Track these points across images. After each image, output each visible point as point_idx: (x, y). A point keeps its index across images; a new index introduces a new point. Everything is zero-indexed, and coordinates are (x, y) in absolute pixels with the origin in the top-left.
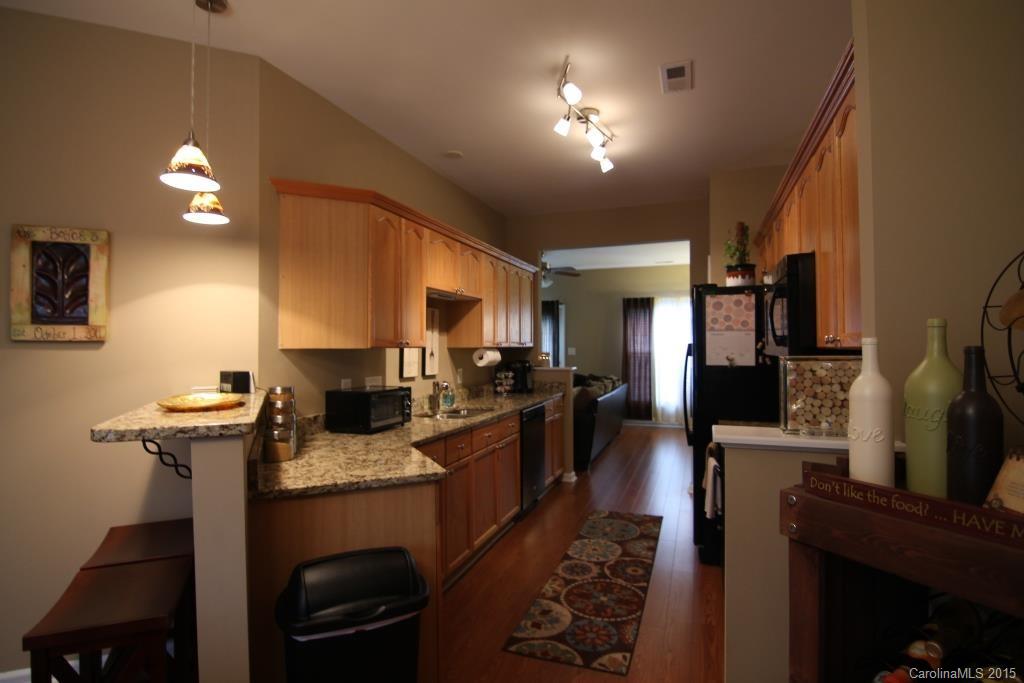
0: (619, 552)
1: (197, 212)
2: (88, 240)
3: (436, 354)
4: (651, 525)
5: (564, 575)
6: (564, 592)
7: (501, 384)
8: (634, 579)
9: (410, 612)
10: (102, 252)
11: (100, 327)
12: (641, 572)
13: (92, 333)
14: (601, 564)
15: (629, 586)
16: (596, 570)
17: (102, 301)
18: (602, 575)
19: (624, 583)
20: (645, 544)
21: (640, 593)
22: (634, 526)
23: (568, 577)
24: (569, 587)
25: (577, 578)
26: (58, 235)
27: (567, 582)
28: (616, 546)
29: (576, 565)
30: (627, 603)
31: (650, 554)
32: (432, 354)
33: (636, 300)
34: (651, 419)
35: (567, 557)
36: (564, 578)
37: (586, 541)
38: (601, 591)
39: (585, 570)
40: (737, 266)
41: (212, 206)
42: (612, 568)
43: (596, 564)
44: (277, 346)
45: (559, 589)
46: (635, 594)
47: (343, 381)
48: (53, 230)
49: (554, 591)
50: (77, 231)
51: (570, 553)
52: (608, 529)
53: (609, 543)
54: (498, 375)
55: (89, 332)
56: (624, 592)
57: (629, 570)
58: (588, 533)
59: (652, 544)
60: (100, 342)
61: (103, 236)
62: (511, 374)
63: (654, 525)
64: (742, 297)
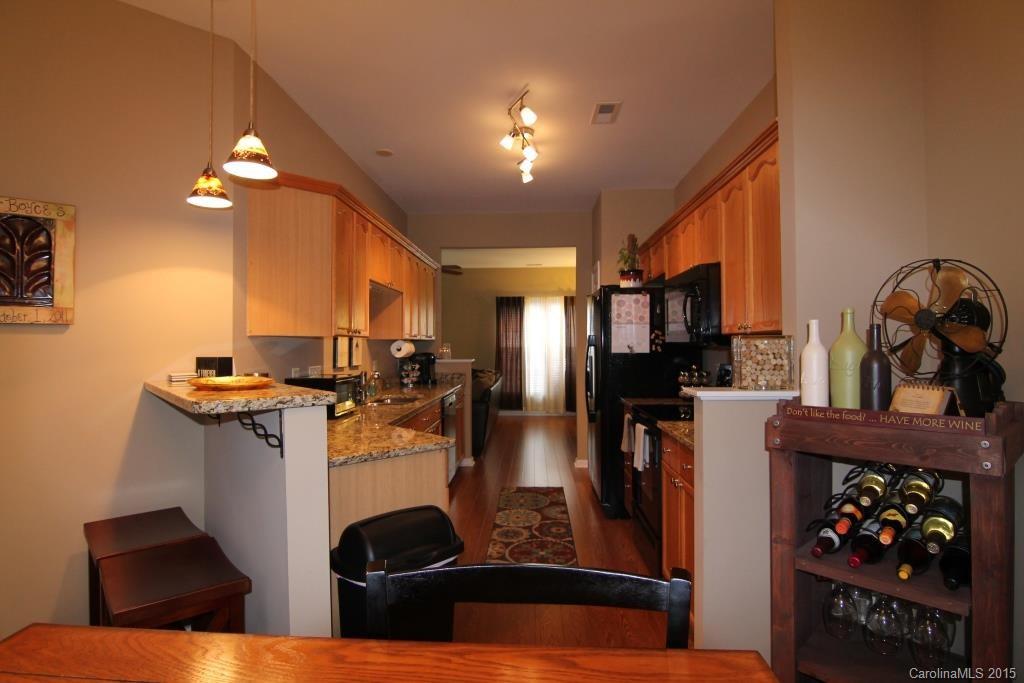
0: (539, 517)
1: (205, 195)
2: (53, 215)
3: (360, 345)
4: (555, 494)
5: (500, 539)
6: (507, 551)
7: (408, 376)
8: (561, 536)
9: (450, 557)
10: (69, 230)
11: (67, 309)
12: (563, 530)
13: (58, 315)
14: (529, 528)
15: (558, 541)
16: (526, 534)
17: (69, 282)
18: (533, 536)
19: (554, 540)
20: (558, 509)
21: (569, 545)
22: (542, 496)
23: (506, 541)
24: (510, 548)
25: (514, 541)
26: (18, 208)
27: (507, 545)
28: (535, 513)
29: (508, 531)
30: (563, 553)
31: (565, 516)
32: (357, 346)
33: (508, 299)
34: (521, 409)
35: (496, 526)
36: (503, 542)
37: (507, 512)
38: (537, 548)
39: (517, 534)
40: (629, 271)
41: (220, 190)
42: (540, 529)
43: (525, 528)
44: (245, 332)
45: (501, 550)
46: (566, 547)
47: (293, 370)
48: (13, 202)
49: (499, 553)
50: (41, 205)
51: (498, 522)
52: (522, 501)
53: (528, 511)
54: (405, 368)
55: (55, 315)
56: (556, 546)
57: (554, 530)
58: (506, 505)
59: (563, 509)
60: (67, 325)
61: (70, 211)
62: (417, 366)
63: (559, 494)
64: (639, 296)
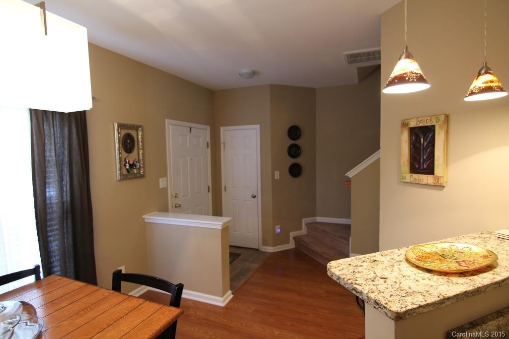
2: (434, 123)
10: (442, 129)
11: (441, 177)
13: (437, 181)
17: (442, 161)
26: (420, 122)
48: (417, 120)
50: (429, 118)
55: (435, 180)
61: (442, 118)
